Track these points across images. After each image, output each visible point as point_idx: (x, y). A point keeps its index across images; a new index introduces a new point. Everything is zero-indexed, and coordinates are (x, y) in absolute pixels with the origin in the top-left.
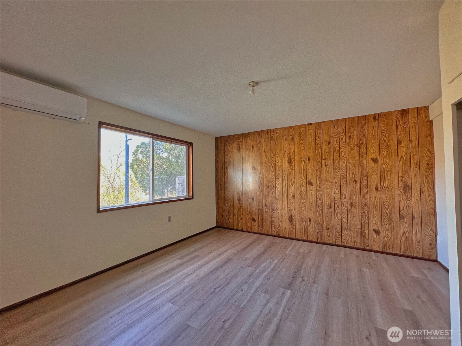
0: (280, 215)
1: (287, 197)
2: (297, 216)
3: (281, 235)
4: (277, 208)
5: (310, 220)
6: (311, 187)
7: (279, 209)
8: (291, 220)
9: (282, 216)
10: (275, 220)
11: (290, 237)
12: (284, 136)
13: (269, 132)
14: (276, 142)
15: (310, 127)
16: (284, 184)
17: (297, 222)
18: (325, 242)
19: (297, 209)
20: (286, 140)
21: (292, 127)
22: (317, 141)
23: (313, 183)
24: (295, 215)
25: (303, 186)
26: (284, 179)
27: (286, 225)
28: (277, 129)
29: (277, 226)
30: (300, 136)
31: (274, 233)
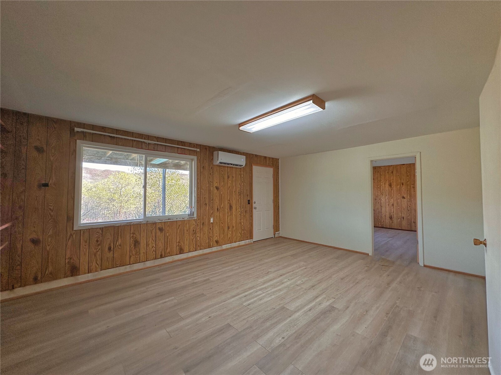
0: (384, 215)
1: (388, 205)
2: (395, 216)
3: (384, 227)
4: (382, 212)
5: (403, 218)
6: (404, 200)
7: (383, 212)
8: (391, 218)
9: (385, 216)
10: (380, 218)
11: (390, 227)
12: (387, 170)
13: (377, 168)
14: (381, 174)
15: (404, 166)
16: (386, 198)
17: (395, 219)
18: (413, 230)
19: (395, 212)
20: (388, 173)
21: (391, 166)
22: (408, 174)
23: (405, 197)
24: (394, 215)
25: (399, 199)
26: (387, 195)
27: (388, 220)
28: (382, 166)
29: (382, 222)
30: (397, 171)
31: (380, 226)
